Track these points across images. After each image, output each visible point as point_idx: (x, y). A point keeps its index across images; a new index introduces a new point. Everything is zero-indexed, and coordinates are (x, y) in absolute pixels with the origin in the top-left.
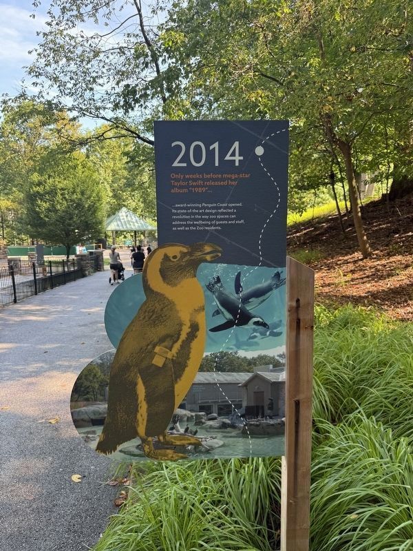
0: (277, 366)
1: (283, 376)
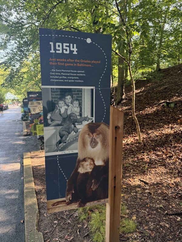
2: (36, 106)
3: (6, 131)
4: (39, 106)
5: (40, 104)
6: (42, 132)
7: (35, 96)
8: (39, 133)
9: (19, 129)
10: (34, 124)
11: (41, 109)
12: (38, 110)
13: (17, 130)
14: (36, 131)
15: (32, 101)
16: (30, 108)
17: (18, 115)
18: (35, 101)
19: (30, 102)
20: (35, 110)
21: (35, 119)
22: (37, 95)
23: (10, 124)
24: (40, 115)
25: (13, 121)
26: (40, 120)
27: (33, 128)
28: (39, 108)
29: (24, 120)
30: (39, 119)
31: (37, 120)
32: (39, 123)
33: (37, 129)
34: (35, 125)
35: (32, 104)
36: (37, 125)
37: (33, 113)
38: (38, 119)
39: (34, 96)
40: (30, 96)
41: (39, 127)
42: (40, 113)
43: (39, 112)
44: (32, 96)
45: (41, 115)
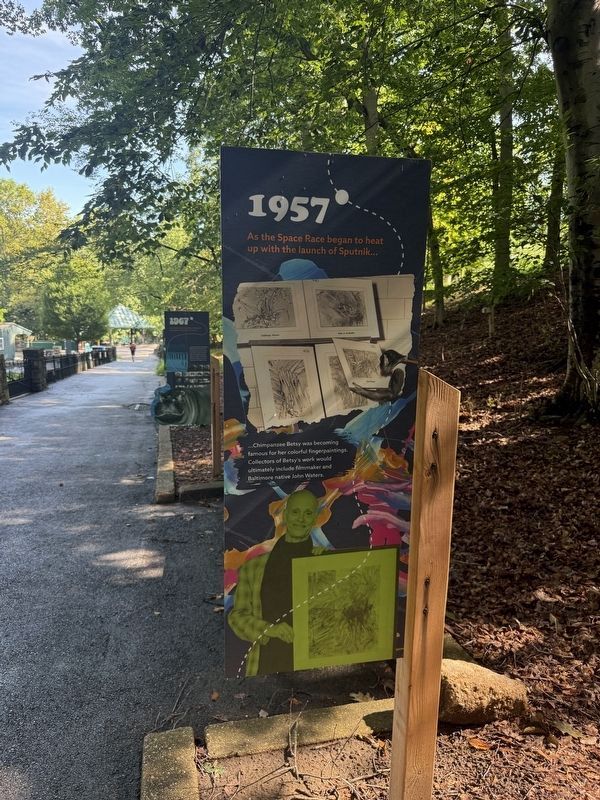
2: (311, 343)
3: (82, 460)
4: (342, 342)
5: (359, 318)
6: (344, 630)
7: (314, 211)
8: (314, 649)
9: (140, 449)
10: (268, 545)
11: (363, 383)
12: (329, 384)
13: (133, 456)
14: (289, 621)
15: (272, 274)
16: (244, 356)
17: (144, 382)
18: (301, 275)
19: (242, 286)
20: (295, 384)
21: (288, 486)
22: (342, 197)
23: (109, 422)
24: (343, 442)
25: (124, 406)
26: (336, 505)
27: (257, 587)
28: (336, 364)
29: (167, 420)
30: (332, 496)
31: (304, 502)
32: (321, 538)
33: (301, 604)
34: (286, 553)
35: (265, 315)
36: (296, 562)
37: (269, 416)
38: (316, 489)
39: (303, 215)
40: (258, 211)
41: (317, 581)
42: (341, 421)
43: (335, 408)
44: (279, 205)
45: (352, 449)
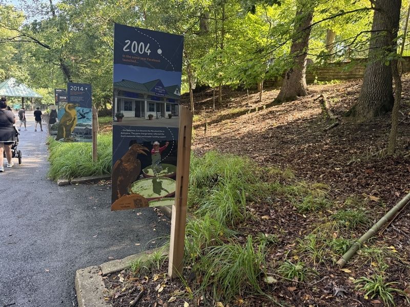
0: (90, 126)
1: (92, 128)
